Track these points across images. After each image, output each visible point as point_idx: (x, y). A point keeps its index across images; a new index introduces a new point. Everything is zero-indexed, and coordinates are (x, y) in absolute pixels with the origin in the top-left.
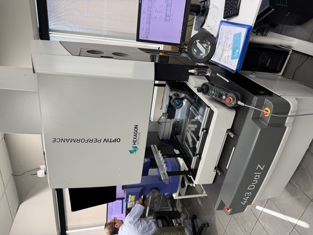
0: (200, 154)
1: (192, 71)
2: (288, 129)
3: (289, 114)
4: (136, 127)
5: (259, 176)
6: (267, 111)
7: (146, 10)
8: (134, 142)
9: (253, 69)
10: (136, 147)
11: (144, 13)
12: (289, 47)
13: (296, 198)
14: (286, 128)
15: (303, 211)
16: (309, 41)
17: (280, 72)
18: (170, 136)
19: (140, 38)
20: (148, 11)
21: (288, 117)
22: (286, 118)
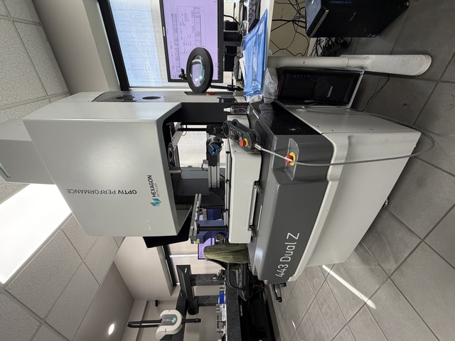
0: (229, 210)
1: (228, 110)
2: (331, 186)
3: (332, 162)
4: (150, 177)
5: (294, 247)
6: (292, 158)
7: (173, 44)
8: (154, 194)
9: (306, 101)
10: (157, 200)
11: (171, 48)
12: (362, 68)
13: (368, 267)
14: (327, 183)
15: (377, 287)
16: (391, 54)
17: (348, 103)
18: (219, 184)
19: (172, 78)
20: (175, 45)
21: (331, 166)
22: (329, 167)
